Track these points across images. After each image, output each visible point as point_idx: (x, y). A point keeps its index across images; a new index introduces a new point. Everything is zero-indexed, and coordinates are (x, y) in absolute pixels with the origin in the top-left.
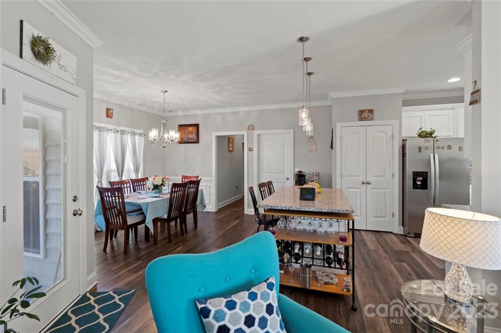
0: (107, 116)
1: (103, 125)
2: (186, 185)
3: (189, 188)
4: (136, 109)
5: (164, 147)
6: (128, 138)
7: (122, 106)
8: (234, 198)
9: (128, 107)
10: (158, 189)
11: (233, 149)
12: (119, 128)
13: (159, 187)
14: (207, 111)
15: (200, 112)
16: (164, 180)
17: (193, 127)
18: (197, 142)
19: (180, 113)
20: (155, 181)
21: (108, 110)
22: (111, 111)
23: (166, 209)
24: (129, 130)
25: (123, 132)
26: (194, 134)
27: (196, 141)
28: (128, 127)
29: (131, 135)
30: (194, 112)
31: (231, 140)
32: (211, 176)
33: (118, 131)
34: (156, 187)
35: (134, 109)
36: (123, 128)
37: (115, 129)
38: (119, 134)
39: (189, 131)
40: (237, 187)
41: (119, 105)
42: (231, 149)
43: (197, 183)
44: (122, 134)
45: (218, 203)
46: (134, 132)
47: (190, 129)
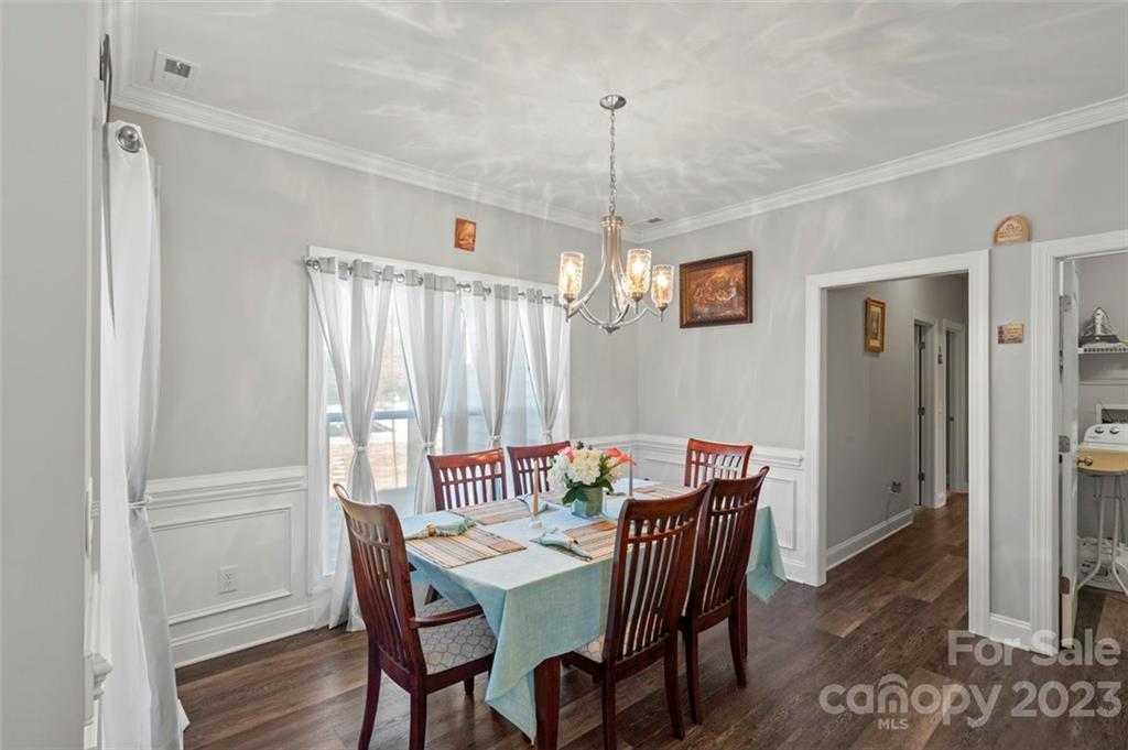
0: (458, 245)
1: (440, 272)
2: (698, 504)
3: (710, 512)
4: (547, 221)
5: (610, 330)
6: (520, 311)
7: (503, 213)
8: (883, 524)
9: (523, 216)
10: (584, 498)
11: (882, 343)
12: (490, 281)
13: (591, 493)
14: (783, 200)
15: (756, 207)
16: (611, 462)
17: (728, 268)
18: (747, 318)
19: (686, 225)
20: (573, 467)
21: (460, 223)
22: (469, 229)
23: (599, 618)
24: (522, 286)
25: (502, 293)
26: (734, 290)
27: (740, 312)
28: (521, 278)
29: (529, 301)
30: (735, 212)
31: (875, 309)
32: (800, 445)
33: (489, 290)
34: (576, 491)
35: (541, 220)
36: (504, 281)
37: (477, 284)
38: (491, 300)
39: (714, 282)
40: (896, 487)
41: (495, 207)
42: (874, 343)
43: (748, 489)
44: (499, 297)
45: (828, 547)
46: (539, 292)
47: (721, 273)
